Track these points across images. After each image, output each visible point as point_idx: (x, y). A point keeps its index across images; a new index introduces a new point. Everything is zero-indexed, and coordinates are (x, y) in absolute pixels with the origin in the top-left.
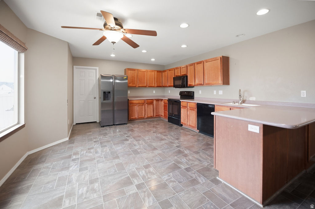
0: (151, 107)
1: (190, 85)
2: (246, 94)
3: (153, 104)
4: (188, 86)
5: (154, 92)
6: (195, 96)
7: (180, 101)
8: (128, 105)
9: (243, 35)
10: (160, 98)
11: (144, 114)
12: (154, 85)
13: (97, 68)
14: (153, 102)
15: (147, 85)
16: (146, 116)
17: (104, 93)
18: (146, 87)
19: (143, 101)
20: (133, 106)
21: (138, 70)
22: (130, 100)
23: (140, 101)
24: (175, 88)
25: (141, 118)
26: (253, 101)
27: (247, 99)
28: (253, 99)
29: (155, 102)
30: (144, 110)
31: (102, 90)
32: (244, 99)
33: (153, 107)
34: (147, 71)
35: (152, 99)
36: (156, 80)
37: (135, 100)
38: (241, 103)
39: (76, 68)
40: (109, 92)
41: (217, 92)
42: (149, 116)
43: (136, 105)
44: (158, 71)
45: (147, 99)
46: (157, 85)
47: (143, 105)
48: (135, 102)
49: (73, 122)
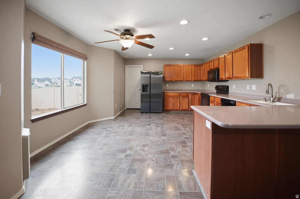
0: (186, 100)
1: (221, 79)
2: (282, 90)
3: (189, 97)
4: (220, 80)
5: (193, 86)
6: (230, 91)
7: (209, 96)
8: (163, 97)
9: (268, 15)
10: (195, 92)
11: (178, 106)
12: (191, 79)
13: (142, 66)
14: (188, 96)
15: (183, 79)
16: (181, 108)
17: (143, 86)
18: (182, 81)
19: (178, 94)
20: (168, 98)
21: (175, 65)
22: (166, 93)
23: (175, 94)
24: (209, 82)
25: (176, 109)
26: (291, 99)
27: (284, 97)
28: (291, 96)
29: (190, 96)
30: (179, 102)
31: (141, 84)
32: (280, 96)
33: (188, 100)
34: (184, 66)
35: (187, 93)
36: (193, 74)
37: (170, 93)
38: (273, 102)
39: (127, 67)
40: (147, 86)
41: (251, 87)
42: (184, 108)
43: (170, 98)
44: (195, 66)
45: (182, 93)
46: (194, 79)
47: (178, 98)
48: (170, 94)
49: (125, 107)
